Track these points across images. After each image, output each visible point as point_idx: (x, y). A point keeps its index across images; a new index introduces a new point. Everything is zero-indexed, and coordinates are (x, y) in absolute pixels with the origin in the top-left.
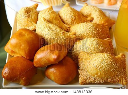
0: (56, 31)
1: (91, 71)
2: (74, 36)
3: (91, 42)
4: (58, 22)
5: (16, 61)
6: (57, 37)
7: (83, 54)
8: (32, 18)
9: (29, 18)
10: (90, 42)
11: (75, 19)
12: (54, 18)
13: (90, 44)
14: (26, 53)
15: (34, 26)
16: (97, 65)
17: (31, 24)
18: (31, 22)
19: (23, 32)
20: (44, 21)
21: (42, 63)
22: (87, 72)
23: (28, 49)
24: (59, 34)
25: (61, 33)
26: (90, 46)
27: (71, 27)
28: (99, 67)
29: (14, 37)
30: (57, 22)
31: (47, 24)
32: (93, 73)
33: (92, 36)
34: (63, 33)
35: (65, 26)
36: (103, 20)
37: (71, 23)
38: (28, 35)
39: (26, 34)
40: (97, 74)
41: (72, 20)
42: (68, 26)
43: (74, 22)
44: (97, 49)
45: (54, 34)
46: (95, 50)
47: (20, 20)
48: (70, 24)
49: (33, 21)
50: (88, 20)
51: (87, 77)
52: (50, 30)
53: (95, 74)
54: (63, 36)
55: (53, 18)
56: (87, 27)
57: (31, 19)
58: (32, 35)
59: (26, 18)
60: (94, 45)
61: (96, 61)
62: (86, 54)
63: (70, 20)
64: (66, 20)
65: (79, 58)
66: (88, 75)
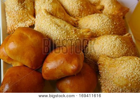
0: (65, 28)
1: (119, 81)
2: (88, 34)
3: (113, 42)
4: (63, 14)
5: (20, 75)
6: (68, 36)
7: (104, 58)
8: (27, 10)
9: (25, 10)
10: (111, 42)
11: (83, 10)
12: (58, 9)
13: (112, 45)
14: (31, 63)
15: (32, 21)
16: (127, 74)
17: (27, 18)
18: (27, 15)
19: (25, 33)
20: (47, 14)
21: (56, 76)
22: (113, 83)
23: (34, 56)
24: (70, 33)
25: (72, 32)
26: (112, 47)
27: (79, 20)
28: (130, 77)
29: (13, 42)
30: (61, 14)
31: (52, 18)
32: (121, 84)
33: (109, 32)
34: (75, 30)
35: (71, 19)
36: (116, 9)
37: (78, 15)
38: (31, 37)
39: (29, 36)
40: (127, 85)
41: (80, 11)
42: (75, 19)
43: (82, 13)
44: (120, 51)
45: (64, 32)
46: (118, 53)
47: (13, 13)
48: (76, 16)
49: (30, 14)
50: (98, 10)
51: (113, 89)
52: (58, 28)
53: (124, 86)
54: (76, 35)
55: (56, 10)
56: (102, 20)
57: (27, 12)
58: (37, 37)
59: (21, 10)
60: (117, 46)
61: (126, 69)
62: (107, 58)
63: (78, 11)
64: (72, 11)
65: (99, 64)
66: (114, 87)
